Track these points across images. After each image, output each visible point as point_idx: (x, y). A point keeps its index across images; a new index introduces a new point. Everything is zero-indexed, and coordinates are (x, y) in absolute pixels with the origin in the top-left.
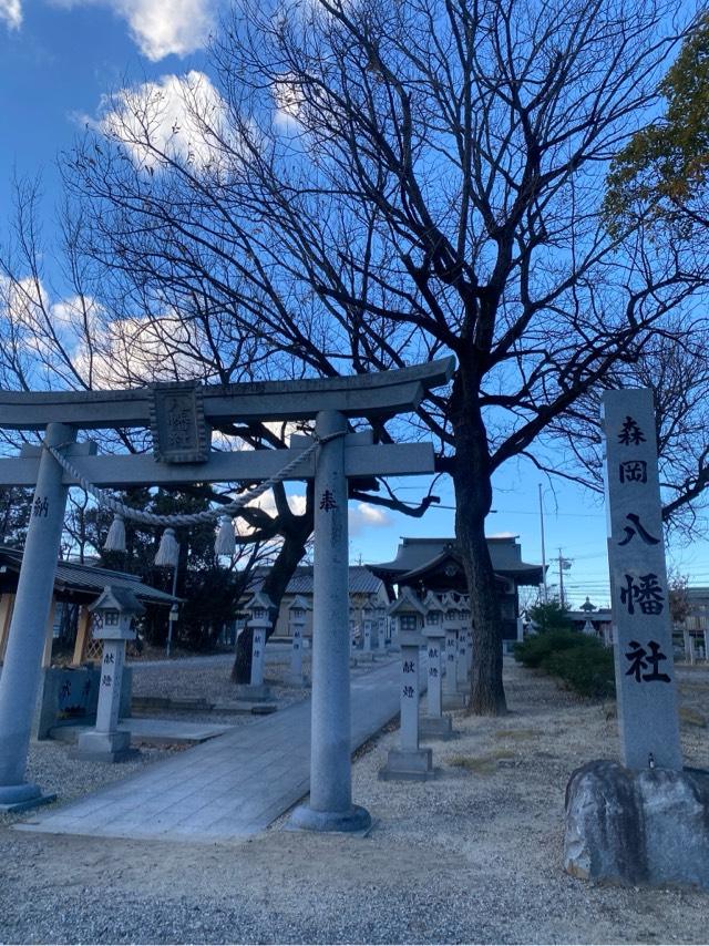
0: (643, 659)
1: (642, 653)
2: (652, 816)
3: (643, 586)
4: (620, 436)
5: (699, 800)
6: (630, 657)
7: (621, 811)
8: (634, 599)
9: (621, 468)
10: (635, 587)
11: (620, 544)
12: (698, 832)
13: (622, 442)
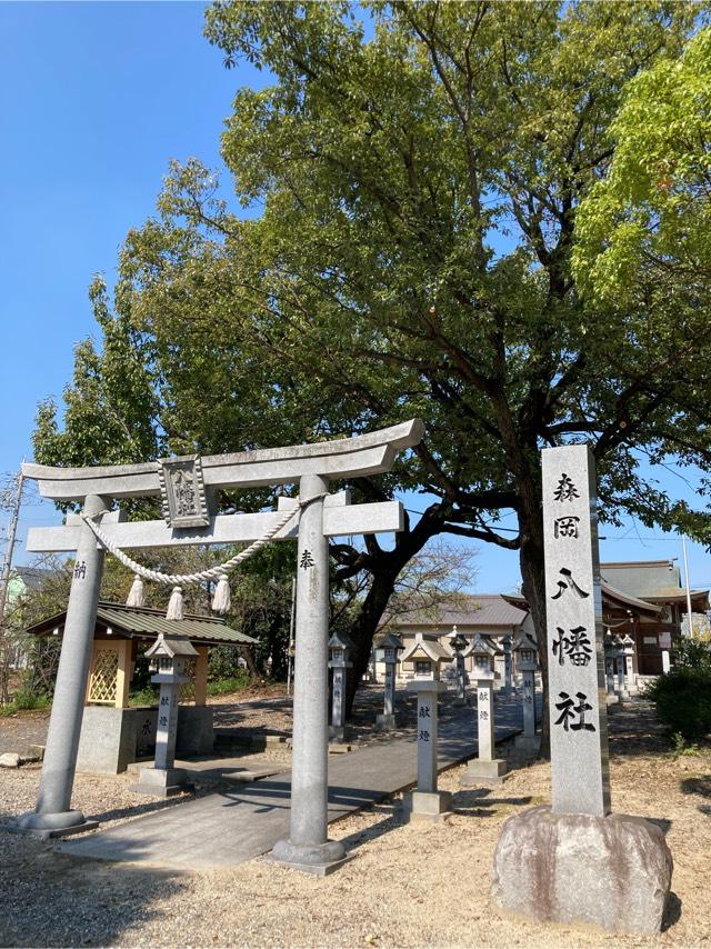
0: (571, 709)
1: (570, 703)
2: (563, 859)
3: (572, 638)
4: (556, 493)
5: (607, 846)
6: (559, 707)
7: (535, 853)
8: (565, 651)
9: (556, 524)
10: (566, 640)
11: (554, 598)
12: (604, 876)
13: (557, 499)
